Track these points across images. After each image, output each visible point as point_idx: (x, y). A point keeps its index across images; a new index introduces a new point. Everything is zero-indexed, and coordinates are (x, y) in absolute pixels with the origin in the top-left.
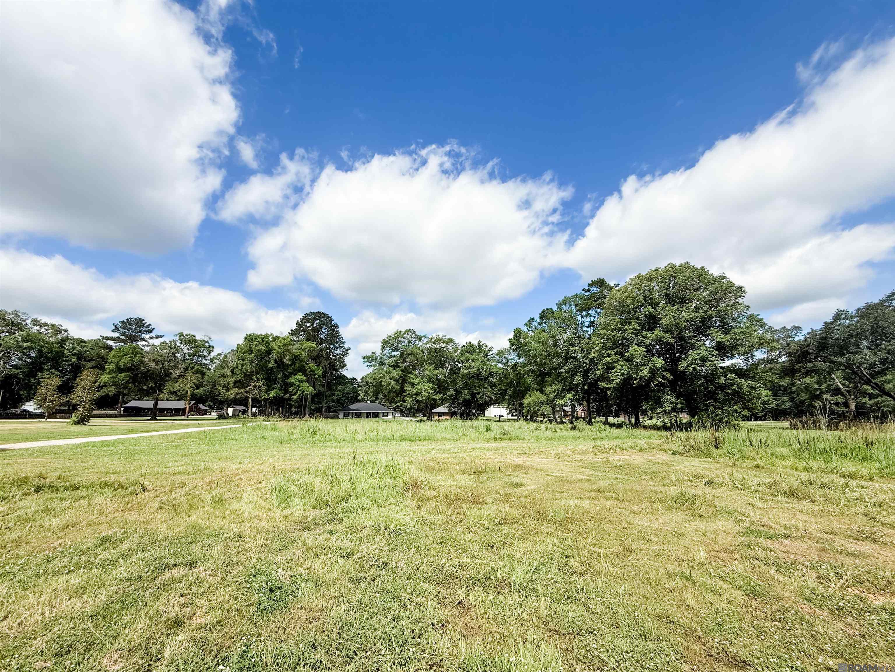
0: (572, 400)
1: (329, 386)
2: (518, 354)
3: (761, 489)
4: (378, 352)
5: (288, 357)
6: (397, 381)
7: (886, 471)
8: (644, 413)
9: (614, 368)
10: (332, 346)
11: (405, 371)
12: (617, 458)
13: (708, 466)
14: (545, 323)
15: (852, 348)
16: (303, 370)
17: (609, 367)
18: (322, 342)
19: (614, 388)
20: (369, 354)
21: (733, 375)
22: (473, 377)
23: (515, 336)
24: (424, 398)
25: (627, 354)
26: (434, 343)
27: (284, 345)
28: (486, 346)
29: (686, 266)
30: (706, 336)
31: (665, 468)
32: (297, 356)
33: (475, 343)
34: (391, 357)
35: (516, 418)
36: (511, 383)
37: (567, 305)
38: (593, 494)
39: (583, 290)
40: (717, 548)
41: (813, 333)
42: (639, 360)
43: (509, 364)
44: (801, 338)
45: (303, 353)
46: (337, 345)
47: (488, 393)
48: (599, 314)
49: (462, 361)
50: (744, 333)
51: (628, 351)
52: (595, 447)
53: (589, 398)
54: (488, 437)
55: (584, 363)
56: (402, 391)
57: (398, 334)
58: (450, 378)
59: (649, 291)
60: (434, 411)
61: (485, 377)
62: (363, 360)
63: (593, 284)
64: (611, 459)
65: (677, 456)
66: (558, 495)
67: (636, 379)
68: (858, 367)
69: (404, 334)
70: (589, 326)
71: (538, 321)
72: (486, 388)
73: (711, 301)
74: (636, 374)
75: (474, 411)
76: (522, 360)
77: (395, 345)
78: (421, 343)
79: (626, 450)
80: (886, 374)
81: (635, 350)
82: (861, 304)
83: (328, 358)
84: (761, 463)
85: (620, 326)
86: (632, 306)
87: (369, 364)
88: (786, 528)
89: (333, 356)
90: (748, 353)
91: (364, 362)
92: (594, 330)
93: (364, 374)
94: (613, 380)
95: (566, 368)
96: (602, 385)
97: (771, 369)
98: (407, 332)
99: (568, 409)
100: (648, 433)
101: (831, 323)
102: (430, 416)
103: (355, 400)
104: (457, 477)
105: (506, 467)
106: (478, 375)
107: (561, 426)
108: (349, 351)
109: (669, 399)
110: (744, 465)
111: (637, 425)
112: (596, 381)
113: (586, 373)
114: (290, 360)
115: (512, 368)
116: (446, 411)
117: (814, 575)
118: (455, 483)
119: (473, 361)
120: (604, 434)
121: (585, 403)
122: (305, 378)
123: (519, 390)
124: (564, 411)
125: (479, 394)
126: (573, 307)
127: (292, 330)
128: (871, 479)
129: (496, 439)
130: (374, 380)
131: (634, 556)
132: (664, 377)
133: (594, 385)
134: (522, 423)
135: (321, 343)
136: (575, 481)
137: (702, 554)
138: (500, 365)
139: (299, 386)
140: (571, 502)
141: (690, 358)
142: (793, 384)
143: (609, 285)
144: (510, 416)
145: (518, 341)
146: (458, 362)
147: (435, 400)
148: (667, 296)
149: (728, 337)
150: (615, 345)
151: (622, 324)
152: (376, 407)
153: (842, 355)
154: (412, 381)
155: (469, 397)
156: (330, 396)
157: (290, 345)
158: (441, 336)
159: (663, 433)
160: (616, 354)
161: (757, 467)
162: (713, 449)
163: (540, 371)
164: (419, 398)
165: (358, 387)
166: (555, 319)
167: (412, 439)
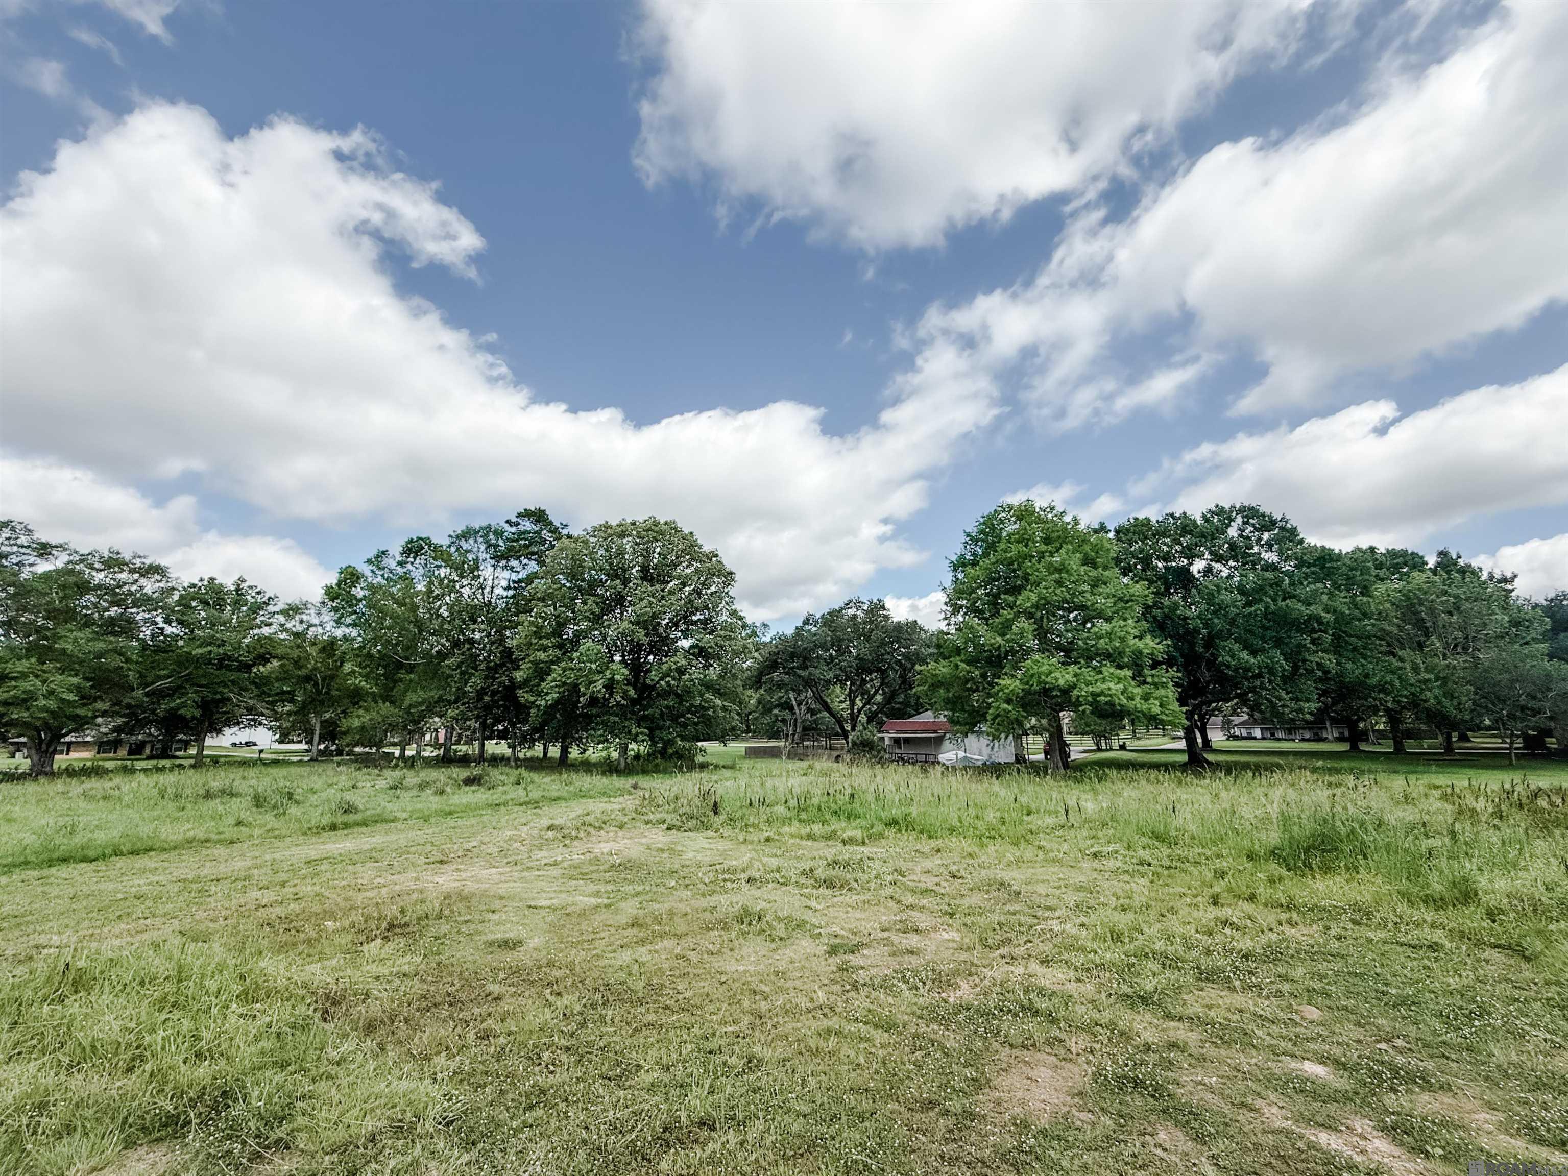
2: (340, 618)
13: (712, 844)
14: (412, 564)
23: (342, 581)
25: (575, 654)
29: (672, 526)
37: (471, 541)
39: (507, 522)
42: (593, 666)
51: (577, 649)
63: (526, 514)
68: (816, 684)
71: (398, 558)
74: (585, 686)
81: (592, 650)
82: (826, 609)
94: (547, 693)
101: (801, 628)
115: (316, 644)
126: (482, 547)
128: (863, 843)
132: (625, 695)
141: (664, 667)
143: (551, 523)
145: (346, 591)
160: (554, 647)
162: (713, 817)
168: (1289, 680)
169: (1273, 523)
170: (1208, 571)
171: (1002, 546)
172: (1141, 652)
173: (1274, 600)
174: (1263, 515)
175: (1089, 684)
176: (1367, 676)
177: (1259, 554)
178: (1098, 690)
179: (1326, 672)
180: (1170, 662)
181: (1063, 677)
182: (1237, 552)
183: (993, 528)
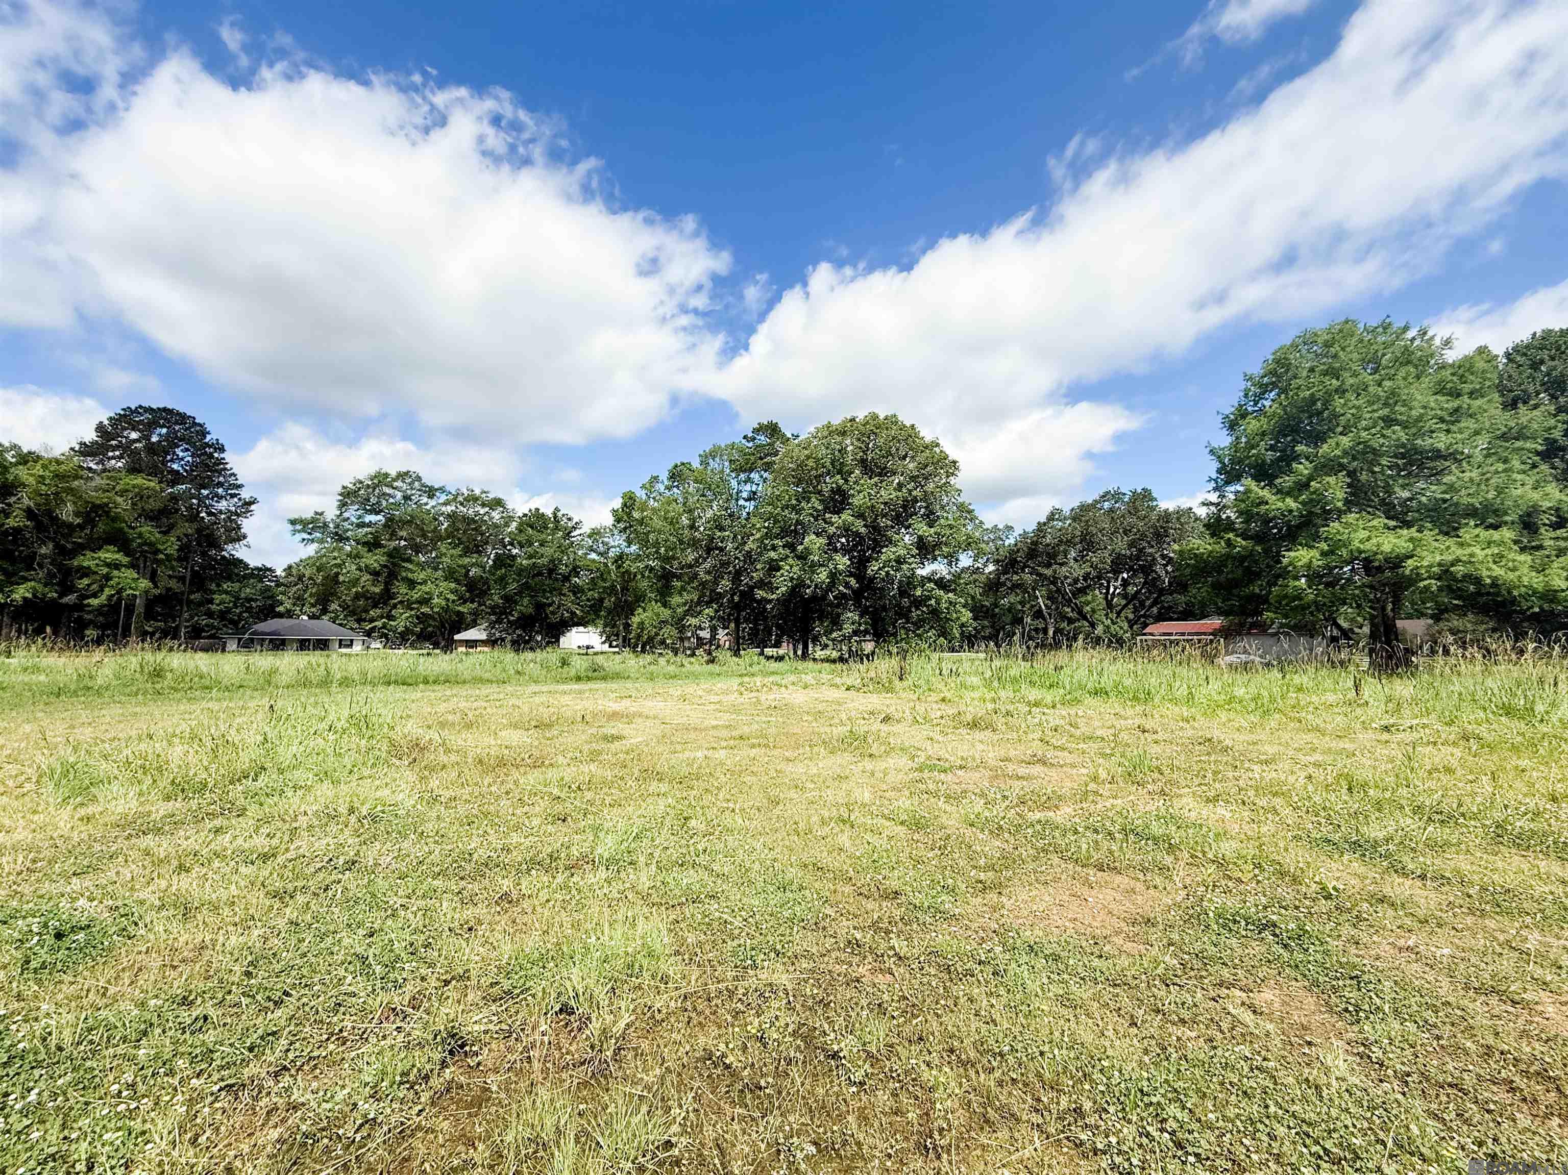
0: (712, 618)
1: (198, 581)
2: (628, 537)
3: (943, 722)
4: (331, 513)
5: (70, 507)
6: (376, 574)
7: (1068, 697)
8: (815, 640)
9: (779, 569)
10: (205, 492)
11: (395, 555)
12: (772, 697)
13: (888, 702)
14: (677, 487)
15: (1060, 559)
16: (119, 540)
17: (773, 567)
18: (176, 479)
19: (778, 599)
20: (308, 515)
21: (932, 585)
22: (540, 574)
23: (625, 505)
24: (436, 610)
25: (800, 548)
26: (462, 504)
27: (57, 476)
28: (569, 519)
29: (892, 420)
30: (907, 528)
31: (834, 707)
32: (100, 506)
33: (548, 512)
34: (362, 525)
35: (617, 650)
36: (613, 587)
37: (717, 459)
38: (732, 742)
39: (745, 437)
40: (885, 787)
41: (1025, 535)
42: (816, 558)
43: (611, 554)
44: (1012, 541)
45: (119, 499)
46: (220, 491)
47: (569, 604)
48: (765, 480)
49: (520, 543)
50: (951, 527)
51: (802, 544)
52: (741, 684)
53: (739, 615)
54: (564, 676)
55: (736, 558)
56: (387, 596)
57: (381, 479)
58: (494, 574)
59: (840, 451)
60: (456, 637)
61: (564, 576)
62: (291, 527)
63: (758, 430)
64: (763, 698)
65: (852, 693)
66: (679, 748)
67: (809, 587)
68: (1062, 583)
69: (394, 480)
70: (748, 500)
71: (666, 483)
72: (564, 595)
73: (918, 476)
74: (810, 578)
75: (539, 638)
76: (634, 548)
77: (373, 500)
78: (432, 503)
79: (786, 687)
80: (1086, 594)
81: (815, 543)
82: (1076, 504)
83: (194, 517)
84: (948, 695)
85: (794, 502)
86: (814, 472)
87: (306, 536)
88: (962, 758)
89: (210, 514)
90: (951, 558)
91: (295, 532)
92: (756, 507)
93: (293, 559)
94: (777, 588)
95: (707, 565)
96: (760, 594)
97: (975, 581)
98: (402, 476)
99: (705, 634)
100: (819, 666)
101: (1045, 524)
102: (449, 645)
103: (269, 611)
104: (503, 733)
105: (595, 715)
106: (552, 571)
107: (692, 660)
108: (253, 507)
109: (851, 616)
110: (929, 699)
111: (805, 656)
112: (751, 588)
113: (738, 573)
114: (77, 514)
115: (616, 561)
116: (483, 636)
117: (982, 801)
118: (499, 742)
119: (541, 545)
120: (756, 668)
121: (733, 625)
122: (125, 560)
123: (626, 601)
124: (699, 639)
125: (550, 605)
126: (727, 464)
127: (82, 444)
128: (1054, 707)
129: (579, 679)
130: (319, 570)
131: (781, 807)
132: (847, 585)
133: (748, 595)
134: (627, 653)
135: (173, 483)
136: (706, 729)
137: (867, 795)
138: (593, 556)
139: (108, 578)
140: (699, 754)
141: (883, 557)
142: (996, 605)
143: (784, 435)
144: (606, 647)
145: (629, 515)
146: (512, 544)
147: (459, 614)
148: (863, 462)
149: (932, 530)
150: (785, 532)
151: (797, 500)
152: (325, 627)
153: (1049, 565)
154: (410, 575)
155: (531, 610)
156: (200, 604)
157: (77, 477)
158: (477, 492)
159: (839, 666)
160: (784, 546)
161: (943, 700)
162: (897, 682)
163: (664, 569)
164: (425, 609)
165: (278, 586)
166: (696, 481)
167: (410, 681)
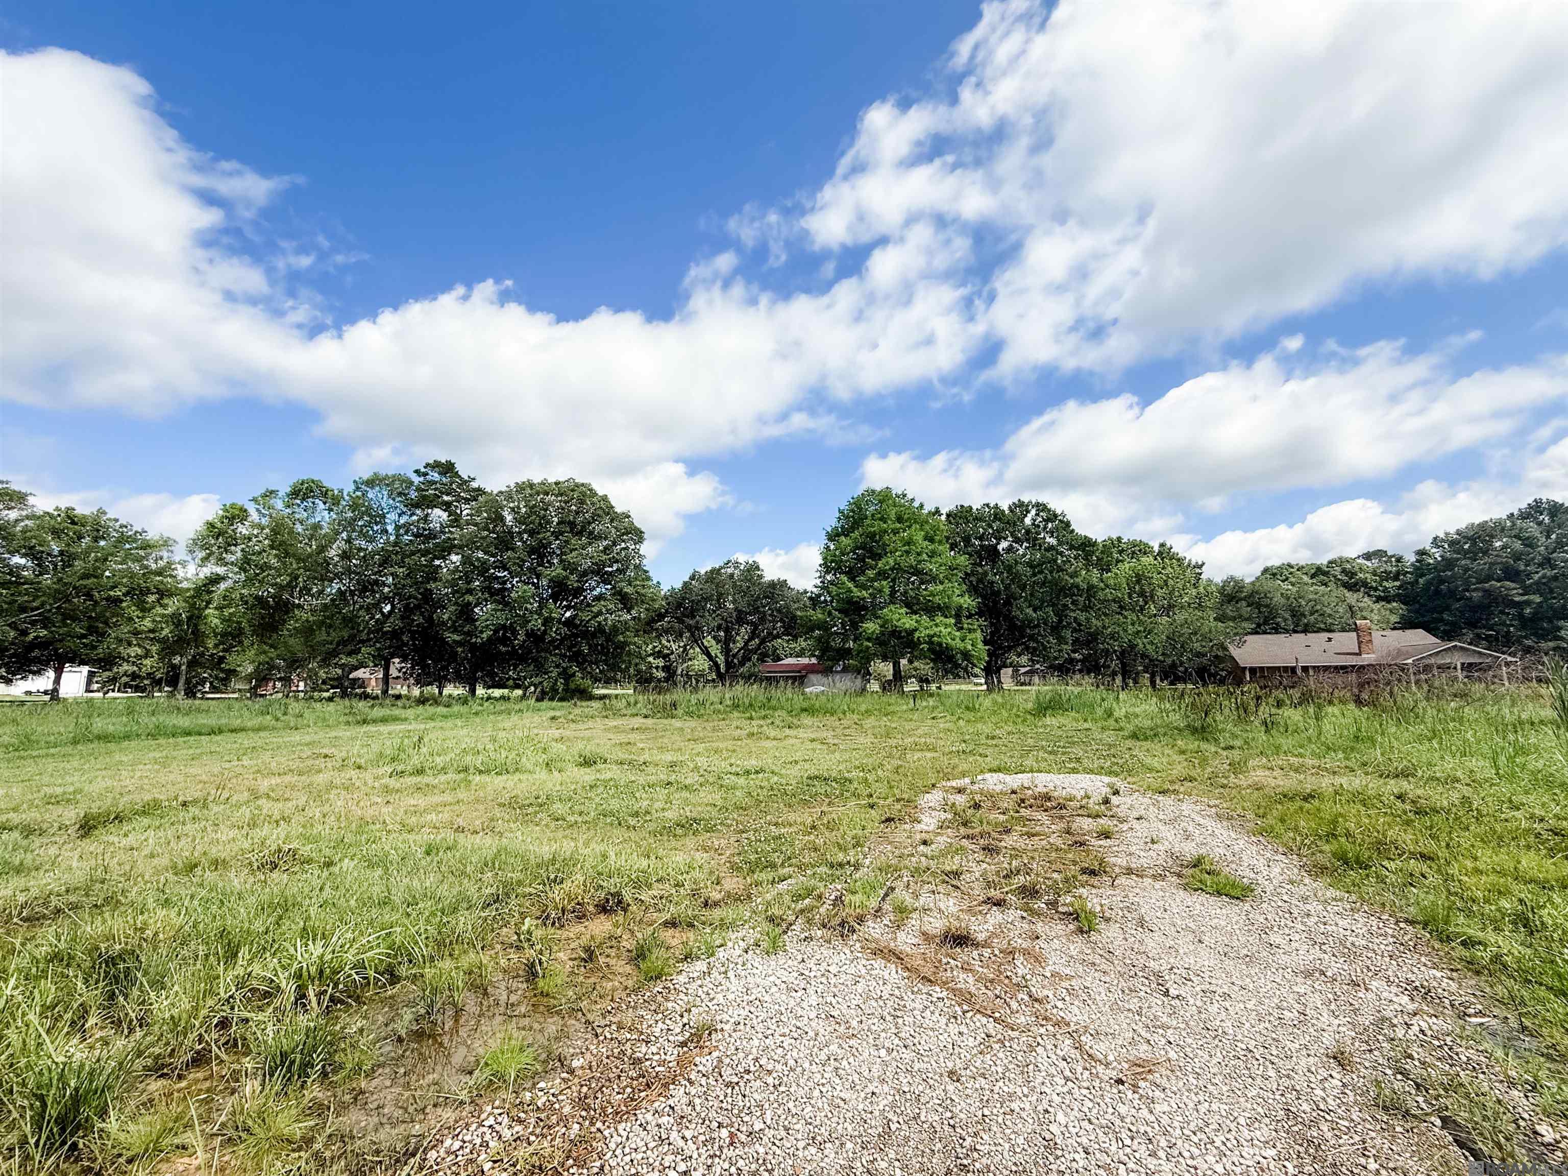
37: (376, 488)
39: (417, 472)
63: (431, 466)
81: (525, 591)
126: (385, 494)
143: (460, 476)
151: (496, 548)
168: (1056, 629)
169: (1056, 516)
170: (1009, 549)
171: (868, 522)
172: (961, 607)
173: (1051, 572)
174: (1049, 510)
175: (927, 628)
176: (1104, 627)
177: (1044, 538)
178: (932, 633)
179: (1080, 625)
180: (980, 614)
181: (908, 622)
182: (1031, 537)
183: (860, 509)
